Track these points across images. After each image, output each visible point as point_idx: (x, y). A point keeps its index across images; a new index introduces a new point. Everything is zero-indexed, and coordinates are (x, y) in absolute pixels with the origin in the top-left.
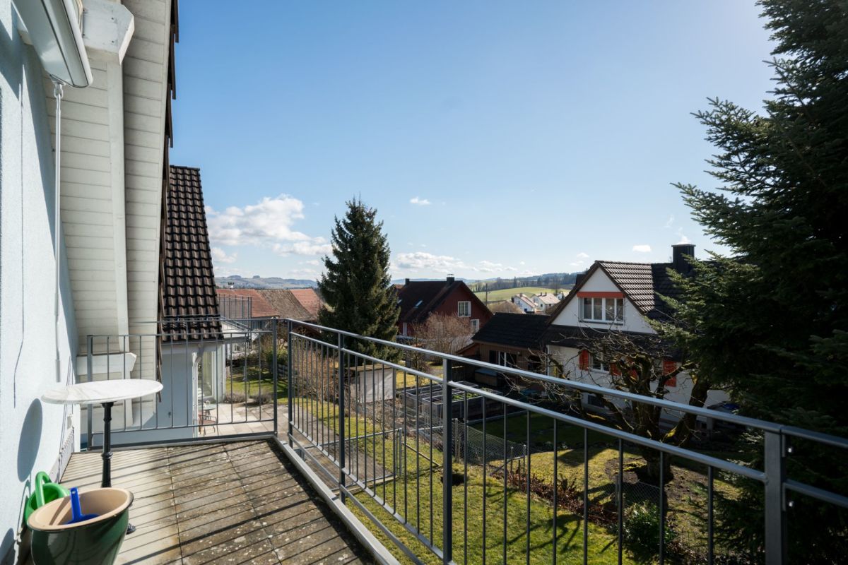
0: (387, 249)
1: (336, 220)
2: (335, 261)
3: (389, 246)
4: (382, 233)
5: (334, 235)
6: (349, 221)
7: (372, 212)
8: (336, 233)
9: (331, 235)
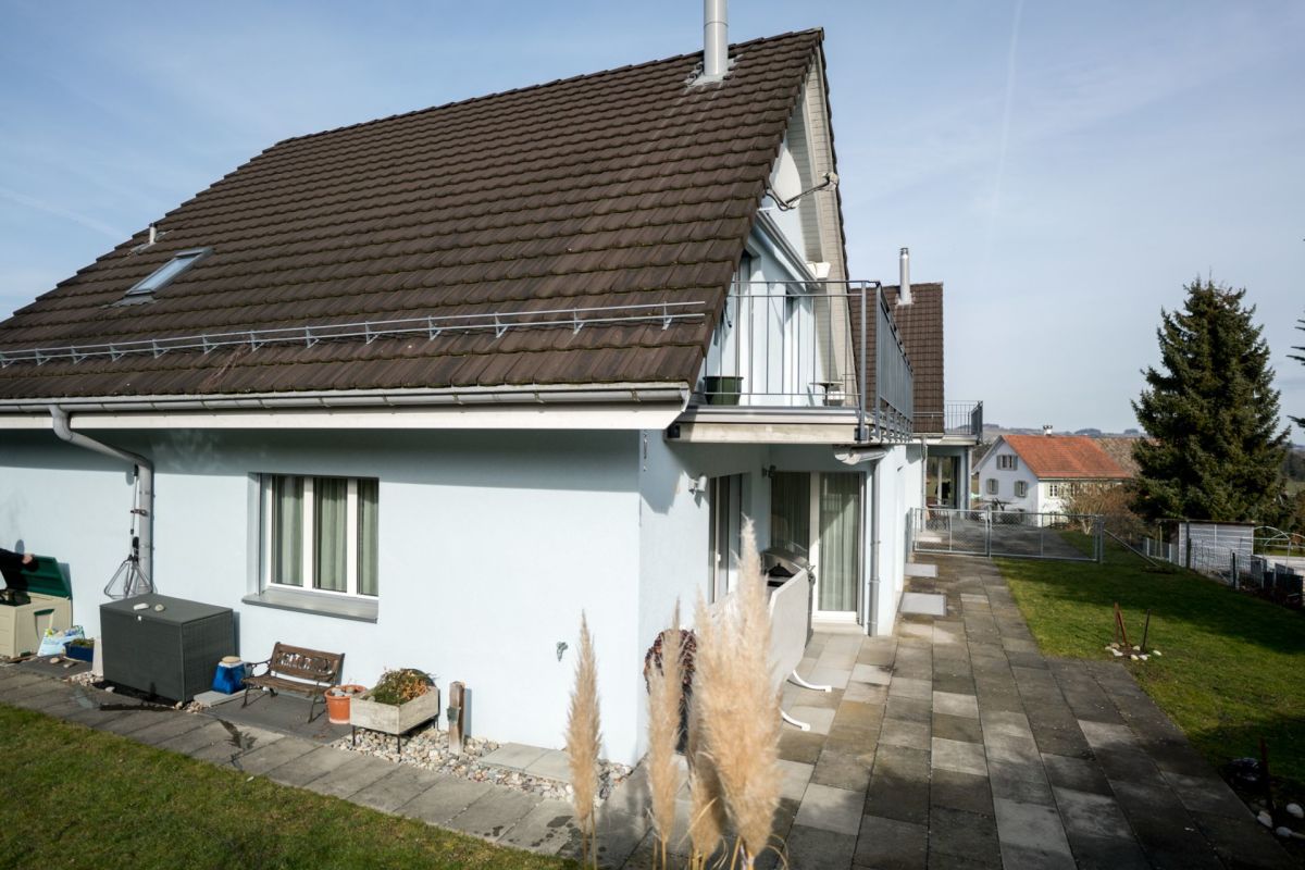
0: (1264, 348)
1: (1163, 314)
2: (1166, 373)
3: (1268, 343)
4: (1254, 323)
5: (1160, 335)
6: (1186, 313)
7: (1234, 292)
8: (1164, 332)
9: (1157, 336)
